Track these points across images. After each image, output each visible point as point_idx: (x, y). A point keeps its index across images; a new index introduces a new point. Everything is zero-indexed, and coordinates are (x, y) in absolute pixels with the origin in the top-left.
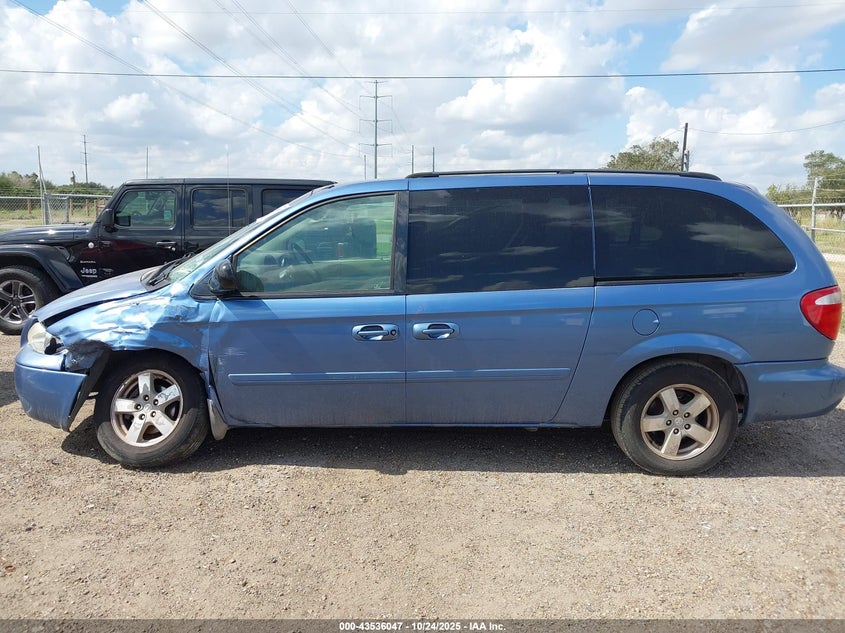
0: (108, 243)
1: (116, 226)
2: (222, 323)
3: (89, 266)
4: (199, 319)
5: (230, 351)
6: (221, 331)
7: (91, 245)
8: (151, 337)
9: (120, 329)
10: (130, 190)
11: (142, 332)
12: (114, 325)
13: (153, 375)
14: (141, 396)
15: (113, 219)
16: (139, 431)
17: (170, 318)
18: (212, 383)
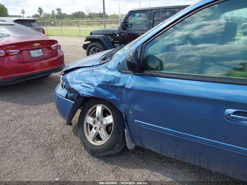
0: (123, 34)
1: (126, 28)
2: (131, 90)
3: (117, 43)
4: (120, 84)
5: (136, 107)
6: (130, 94)
7: (118, 35)
8: (96, 90)
9: (84, 85)
10: (132, 13)
11: (93, 87)
12: (82, 81)
13: (103, 107)
14: (96, 117)
15: (125, 25)
16: (94, 135)
17: (106, 82)
18: (126, 121)
